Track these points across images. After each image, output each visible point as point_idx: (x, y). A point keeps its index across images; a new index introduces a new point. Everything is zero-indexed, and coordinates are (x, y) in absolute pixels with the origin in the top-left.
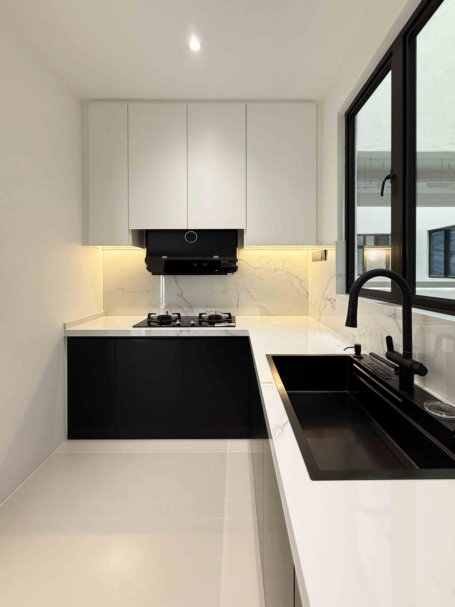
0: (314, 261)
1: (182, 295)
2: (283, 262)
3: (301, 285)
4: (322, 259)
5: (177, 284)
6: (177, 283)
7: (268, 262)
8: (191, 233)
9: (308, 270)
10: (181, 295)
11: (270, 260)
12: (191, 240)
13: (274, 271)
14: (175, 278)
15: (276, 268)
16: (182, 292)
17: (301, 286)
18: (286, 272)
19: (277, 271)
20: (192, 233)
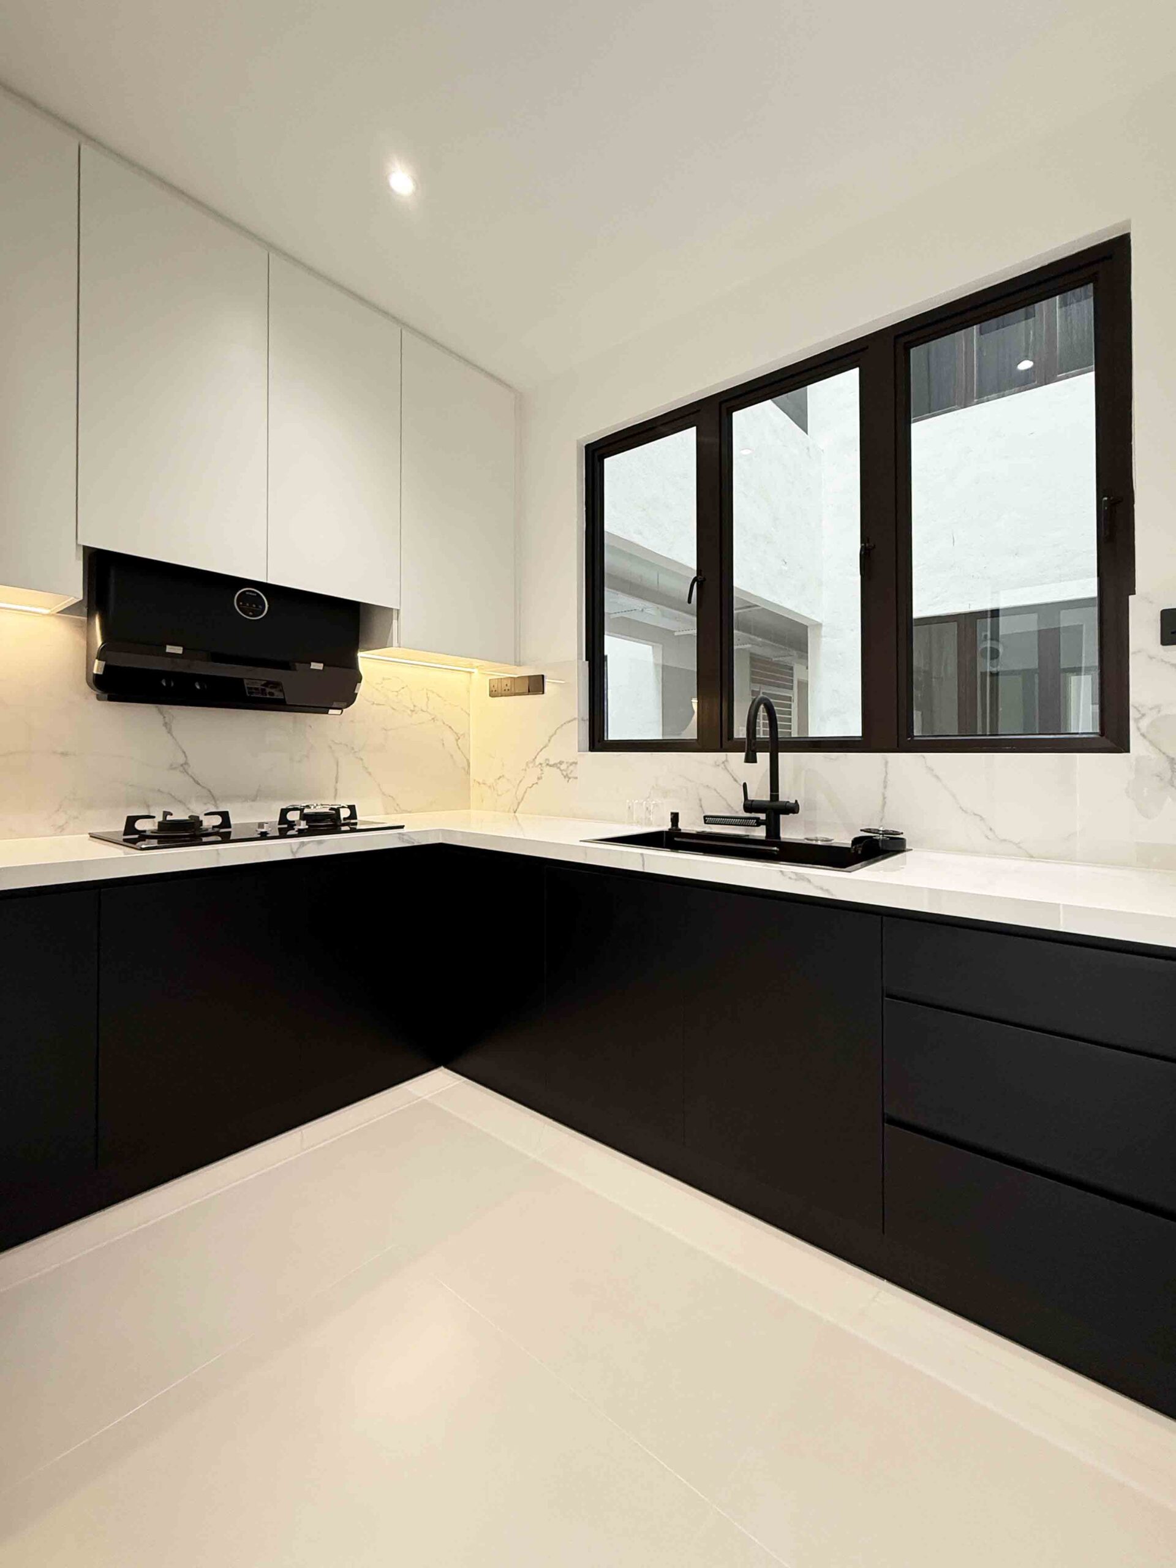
0: (492, 697)
1: (186, 767)
2: (427, 694)
3: (458, 745)
4: (529, 691)
5: (172, 735)
6: (170, 732)
7: (400, 691)
8: (251, 594)
9: (469, 715)
10: (184, 767)
11: (403, 688)
12: (251, 613)
13: (410, 712)
14: (164, 717)
15: (415, 706)
16: (186, 756)
17: (457, 747)
18: (433, 717)
19: (416, 713)
20: (255, 595)
